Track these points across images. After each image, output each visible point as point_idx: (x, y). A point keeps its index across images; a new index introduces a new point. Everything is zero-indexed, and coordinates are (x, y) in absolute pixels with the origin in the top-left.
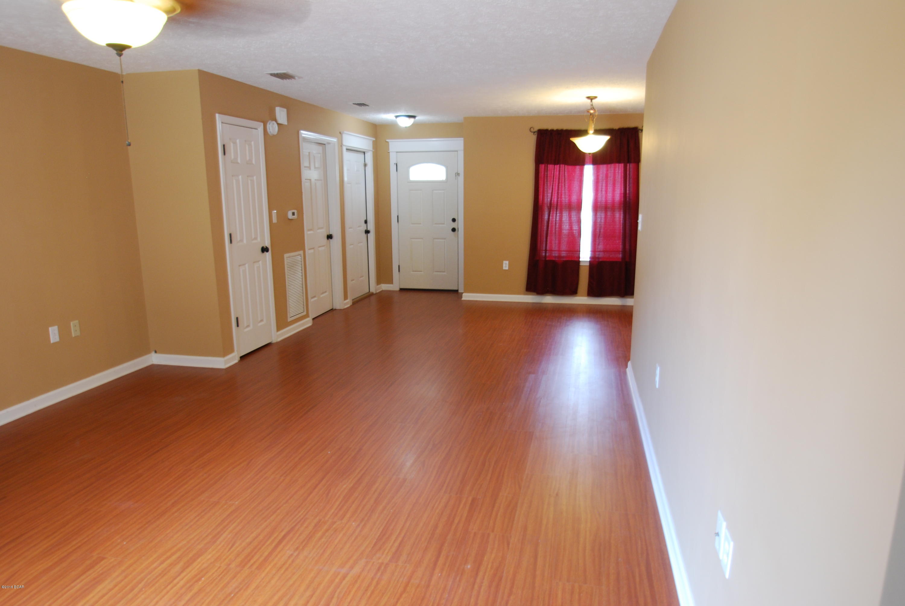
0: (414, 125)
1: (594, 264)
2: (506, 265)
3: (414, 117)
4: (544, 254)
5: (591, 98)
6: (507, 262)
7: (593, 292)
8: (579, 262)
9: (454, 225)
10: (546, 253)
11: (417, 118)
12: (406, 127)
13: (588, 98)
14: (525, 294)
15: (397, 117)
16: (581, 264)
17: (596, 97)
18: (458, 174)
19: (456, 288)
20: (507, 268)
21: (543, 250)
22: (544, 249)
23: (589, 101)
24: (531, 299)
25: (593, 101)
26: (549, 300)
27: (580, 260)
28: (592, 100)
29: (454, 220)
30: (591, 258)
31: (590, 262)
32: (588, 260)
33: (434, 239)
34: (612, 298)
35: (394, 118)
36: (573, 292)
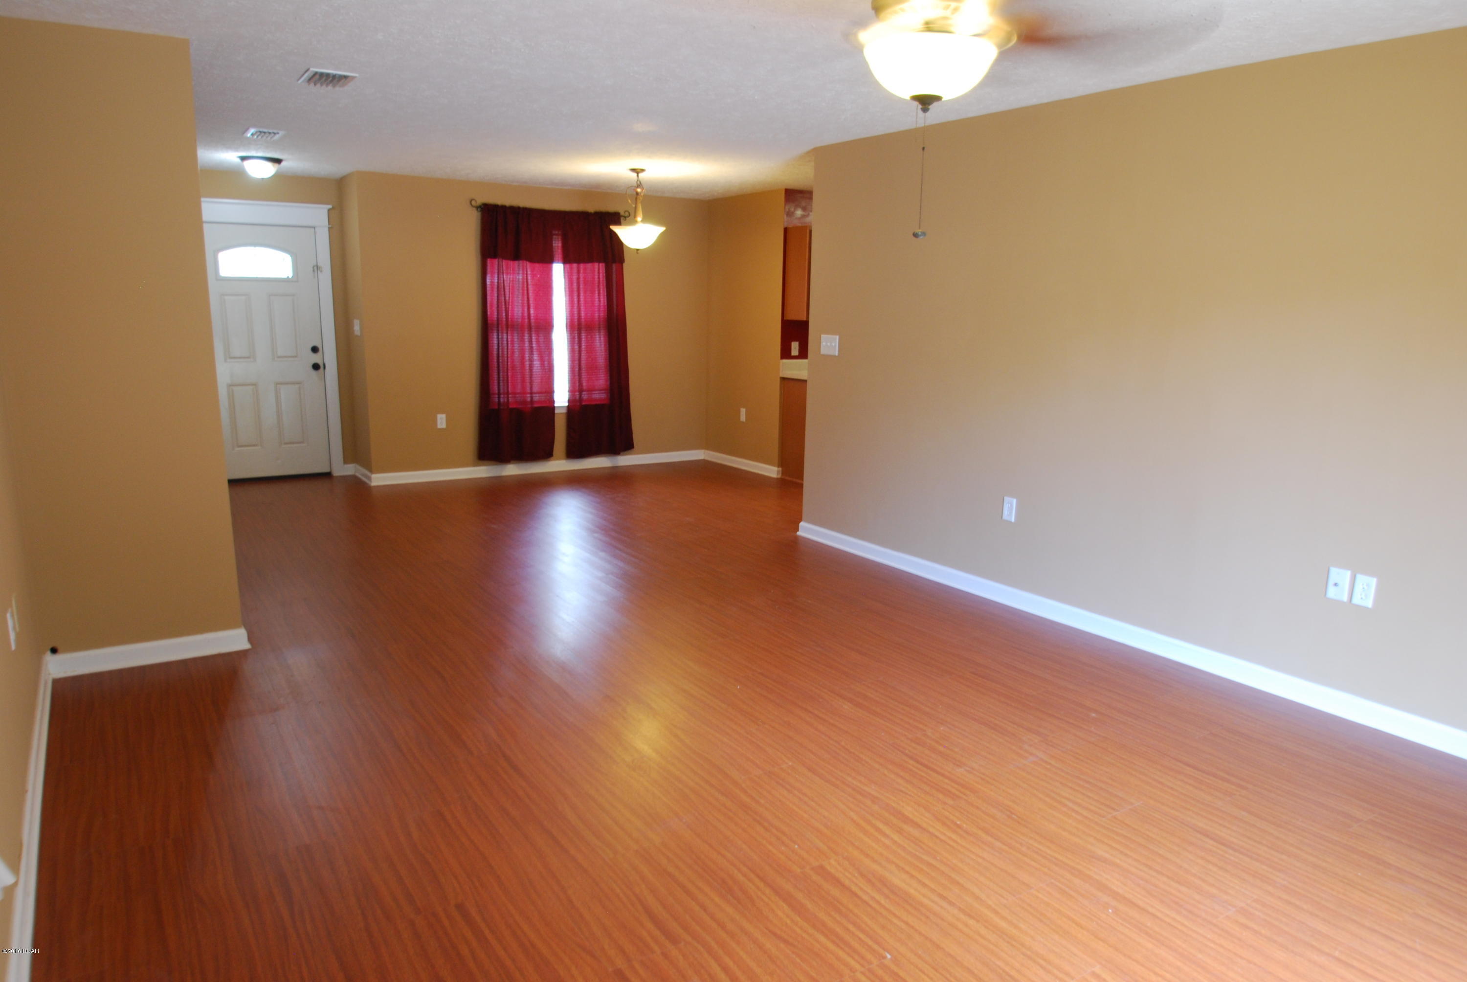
0: (277, 176)
1: (575, 409)
2: (442, 421)
3: (278, 161)
4: (497, 400)
5: (637, 171)
6: (444, 416)
7: (574, 452)
8: (554, 408)
9: (316, 358)
10: (499, 398)
11: (283, 164)
12: (263, 179)
13: (633, 170)
14: (475, 465)
15: (243, 159)
16: (556, 411)
17: (643, 170)
18: (317, 268)
19: (326, 470)
20: (444, 426)
21: (494, 394)
22: (497, 392)
23: (635, 175)
24: (483, 472)
25: (640, 175)
26: (512, 470)
27: (556, 405)
28: (638, 173)
29: (315, 350)
30: (569, 401)
31: (568, 407)
32: (566, 404)
33: (277, 384)
34: (598, 457)
35: (239, 160)
36: (547, 454)
